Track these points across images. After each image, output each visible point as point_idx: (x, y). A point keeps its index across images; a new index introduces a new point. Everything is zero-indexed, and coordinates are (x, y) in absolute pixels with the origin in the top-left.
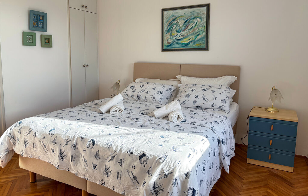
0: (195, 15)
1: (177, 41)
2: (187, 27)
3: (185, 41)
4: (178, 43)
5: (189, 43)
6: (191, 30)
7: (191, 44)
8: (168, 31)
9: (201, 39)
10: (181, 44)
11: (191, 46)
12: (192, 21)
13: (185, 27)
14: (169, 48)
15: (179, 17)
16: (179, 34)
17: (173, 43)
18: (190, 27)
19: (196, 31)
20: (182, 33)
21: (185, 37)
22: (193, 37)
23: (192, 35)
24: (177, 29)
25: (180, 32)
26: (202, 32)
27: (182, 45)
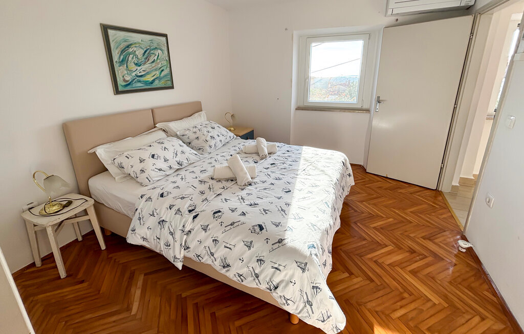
0: (155, 45)
1: (138, 78)
2: (147, 59)
3: (149, 78)
4: (140, 81)
5: (154, 80)
6: (153, 65)
7: (157, 81)
8: (121, 62)
9: (165, 76)
10: (143, 81)
11: (157, 84)
12: (152, 52)
13: (146, 58)
14: (128, 88)
15: (135, 43)
16: (139, 68)
17: (132, 81)
18: (151, 60)
19: (160, 66)
20: (144, 67)
21: (148, 73)
22: (158, 73)
23: (156, 70)
24: (135, 60)
25: (140, 66)
26: (165, 67)
27: (146, 83)
